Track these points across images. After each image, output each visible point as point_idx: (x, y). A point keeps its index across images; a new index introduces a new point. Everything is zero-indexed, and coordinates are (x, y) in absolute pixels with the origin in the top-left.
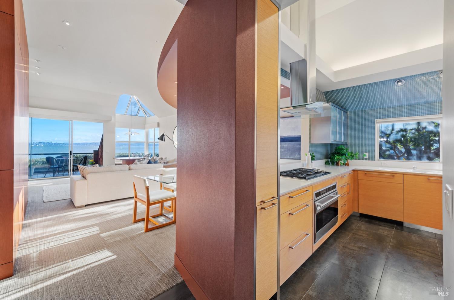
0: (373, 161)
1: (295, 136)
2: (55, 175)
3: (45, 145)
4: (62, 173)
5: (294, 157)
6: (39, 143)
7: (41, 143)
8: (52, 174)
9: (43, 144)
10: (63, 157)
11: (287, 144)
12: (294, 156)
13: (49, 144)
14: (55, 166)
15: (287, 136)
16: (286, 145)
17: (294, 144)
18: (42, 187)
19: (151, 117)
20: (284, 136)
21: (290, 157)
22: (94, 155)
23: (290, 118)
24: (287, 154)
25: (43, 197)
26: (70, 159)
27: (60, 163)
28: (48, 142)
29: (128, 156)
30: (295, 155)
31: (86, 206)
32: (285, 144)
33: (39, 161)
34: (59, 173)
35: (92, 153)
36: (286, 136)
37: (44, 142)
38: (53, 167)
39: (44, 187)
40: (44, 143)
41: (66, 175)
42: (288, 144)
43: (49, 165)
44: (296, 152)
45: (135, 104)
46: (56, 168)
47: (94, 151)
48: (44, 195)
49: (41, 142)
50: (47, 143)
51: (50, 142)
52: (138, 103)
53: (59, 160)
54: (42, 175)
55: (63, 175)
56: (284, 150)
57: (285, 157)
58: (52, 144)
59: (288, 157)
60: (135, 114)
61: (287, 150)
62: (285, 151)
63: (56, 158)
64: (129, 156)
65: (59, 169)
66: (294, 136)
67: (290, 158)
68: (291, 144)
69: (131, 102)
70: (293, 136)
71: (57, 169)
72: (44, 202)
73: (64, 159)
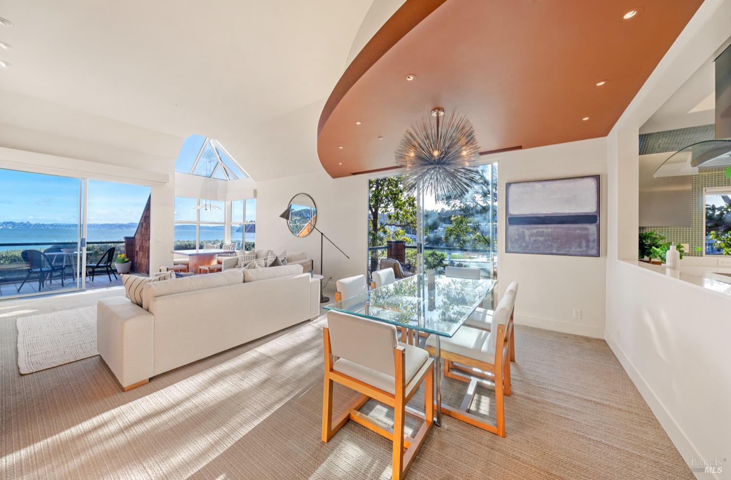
0: (700, 258)
1: (571, 213)
2: (43, 286)
3: (16, 227)
4: (60, 281)
5: (568, 251)
6: (4, 223)
7: (9, 223)
8: (36, 284)
9: (12, 226)
10: (61, 250)
11: (551, 228)
13: (25, 224)
14: (43, 269)
15: (552, 214)
16: (549, 230)
17: (568, 227)
18: (14, 319)
19: (237, 180)
20: (545, 213)
21: (557, 251)
22: (126, 245)
23: (558, 181)
24: (551, 245)
25: (17, 353)
26: (81, 255)
27: (55, 262)
28: (23, 223)
29: (194, 248)
31: (151, 379)
32: (548, 228)
33: (4, 255)
34: (53, 282)
35: (122, 242)
36: (549, 214)
37: (14, 221)
38: (39, 270)
39: (19, 321)
40: (13, 224)
41: (69, 285)
42: (554, 228)
43: (28, 265)
44: (573, 243)
45: (209, 155)
46: (48, 272)
47: (126, 238)
48: (19, 345)
49: (8, 221)
50: (19, 224)
51: (25, 222)
52: (216, 153)
53: (54, 255)
54: (12, 287)
55: (63, 285)
58: (31, 225)
59: (554, 251)
60: (209, 173)
61: (551, 238)
62: (546, 241)
63: (45, 252)
64: (197, 247)
65: (53, 273)
66: (569, 214)
68: (560, 228)
69: (204, 152)
70: (565, 214)
71: (49, 274)
72: (22, 375)
73: (64, 253)
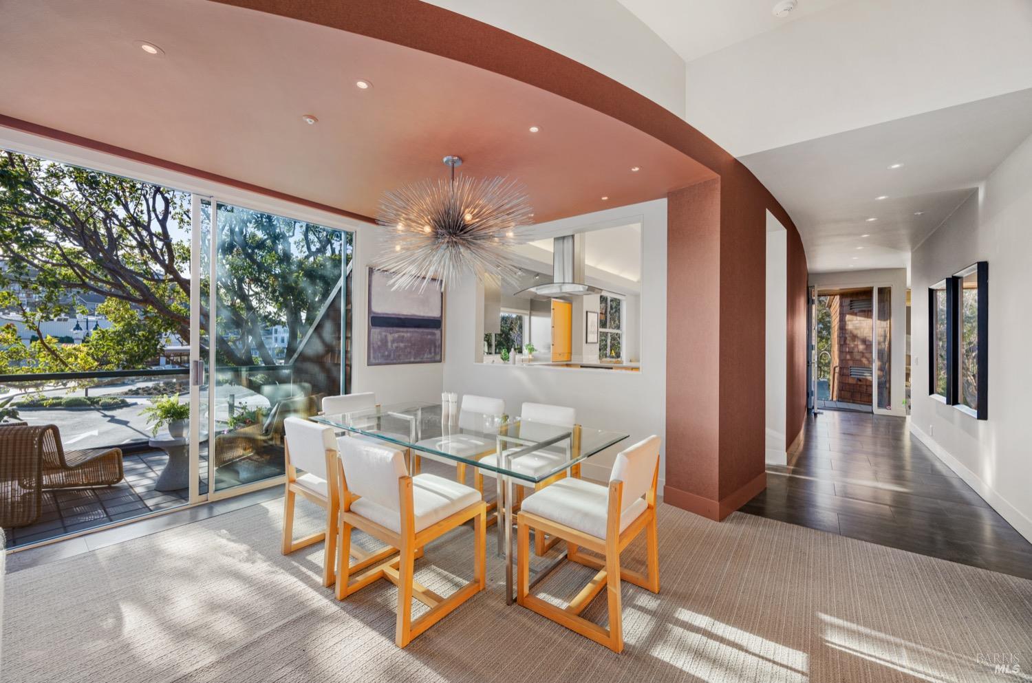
5: (422, 359)
11: (410, 332)
12: (421, 357)
16: (409, 334)
20: (405, 313)
24: (410, 352)
30: (424, 354)
32: (407, 332)
56: (405, 346)
57: (407, 360)
59: (412, 360)
61: (410, 344)
66: (423, 316)
67: (416, 360)
70: (421, 316)
